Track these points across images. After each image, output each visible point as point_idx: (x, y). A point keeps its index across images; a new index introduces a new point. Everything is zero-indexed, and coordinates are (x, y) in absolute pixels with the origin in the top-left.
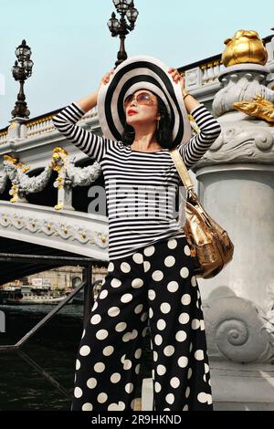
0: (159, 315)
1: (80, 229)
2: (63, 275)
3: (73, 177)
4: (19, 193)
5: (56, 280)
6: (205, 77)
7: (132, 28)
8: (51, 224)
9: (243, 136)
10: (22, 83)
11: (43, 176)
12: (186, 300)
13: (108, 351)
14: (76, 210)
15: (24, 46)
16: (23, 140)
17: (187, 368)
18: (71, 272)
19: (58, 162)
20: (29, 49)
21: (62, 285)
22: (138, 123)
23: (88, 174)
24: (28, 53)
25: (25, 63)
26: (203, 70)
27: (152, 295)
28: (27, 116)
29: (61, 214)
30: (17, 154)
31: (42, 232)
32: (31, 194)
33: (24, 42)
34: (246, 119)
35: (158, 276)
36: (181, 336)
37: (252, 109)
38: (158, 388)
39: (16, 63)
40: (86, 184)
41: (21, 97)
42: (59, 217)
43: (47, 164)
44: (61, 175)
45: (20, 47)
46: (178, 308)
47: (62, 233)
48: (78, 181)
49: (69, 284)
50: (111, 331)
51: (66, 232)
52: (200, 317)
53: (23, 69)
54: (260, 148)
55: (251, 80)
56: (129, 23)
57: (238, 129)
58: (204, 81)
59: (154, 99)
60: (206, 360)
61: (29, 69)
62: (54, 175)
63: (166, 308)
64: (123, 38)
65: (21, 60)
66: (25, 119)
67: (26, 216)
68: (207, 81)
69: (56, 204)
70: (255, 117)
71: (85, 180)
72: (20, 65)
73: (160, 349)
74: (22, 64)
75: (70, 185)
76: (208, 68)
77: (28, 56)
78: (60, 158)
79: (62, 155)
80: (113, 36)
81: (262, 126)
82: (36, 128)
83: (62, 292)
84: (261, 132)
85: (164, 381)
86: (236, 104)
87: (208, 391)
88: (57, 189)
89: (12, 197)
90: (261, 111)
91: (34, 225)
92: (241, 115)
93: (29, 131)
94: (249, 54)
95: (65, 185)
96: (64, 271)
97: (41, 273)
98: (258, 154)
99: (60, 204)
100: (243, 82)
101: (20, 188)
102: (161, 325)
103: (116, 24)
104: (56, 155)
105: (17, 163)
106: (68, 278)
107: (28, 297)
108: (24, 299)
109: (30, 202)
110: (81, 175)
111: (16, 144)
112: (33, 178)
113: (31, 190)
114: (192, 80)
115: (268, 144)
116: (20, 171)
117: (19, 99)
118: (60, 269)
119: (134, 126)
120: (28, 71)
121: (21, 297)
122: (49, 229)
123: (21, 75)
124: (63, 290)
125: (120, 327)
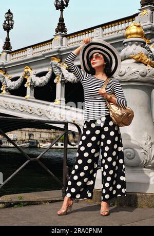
0: (106, 145)
1: (38, 109)
2: (24, 133)
3: (35, 82)
4: (6, 89)
5: (20, 135)
6: (104, 33)
7: (67, 6)
8: (23, 106)
9: (134, 70)
10: (8, 32)
11: (19, 81)
12: (116, 139)
13: (89, 161)
14: (36, 98)
15: (9, 12)
16: (8, 62)
17: (115, 166)
18: (29, 131)
19: (27, 74)
20: (12, 14)
21: (24, 138)
22: (98, 67)
23: (43, 81)
24: (11, 16)
25: (10, 22)
26: (103, 29)
27: (103, 137)
28: (10, 49)
29: (28, 101)
30: (5, 69)
31: (18, 110)
32: (12, 90)
33: (9, 10)
34: (135, 62)
35: (106, 129)
36: (114, 154)
37: (138, 58)
38: (105, 174)
39: (5, 22)
40: (42, 85)
41: (8, 39)
42: (27, 102)
43: (21, 75)
44: (29, 81)
45: (7, 13)
46: (113, 142)
47: (29, 111)
48: (37, 84)
49: (27, 137)
50: (90, 153)
51: (31, 110)
52: (121, 146)
53: (8, 25)
54: (141, 75)
55: (137, 45)
56: (65, 3)
57: (132, 67)
58: (103, 35)
59: (102, 56)
60: (124, 163)
61: (12, 25)
62: (25, 81)
63: (109, 142)
64: (62, 11)
65: (8, 20)
66: (9, 51)
67: (10, 102)
68: (105, 35)
69: (26, 95)
70: (139, 62)
71: (41, 84)
72: (7, 22)
73: (106, 159)
74: (8, 22)
75: (33, 86)
76: (106, 28)
77: (12, 18)
78: (28, 72)
79: (29, 70)
80: (57, 9)
81: (142, 66)
82: (16, 56)
83: (23, 141)
84: (142, 68)
85: (107, 171)
86: (131, 56)
87: (124, 176)
88: (26, 88)
89: (2, 91)
90: (142, 59)
91: (14, 106)
92: (133, 61)
93: (12, 58)
94: (137, 33)
95: (31, 86)
96: (25, 131)
97: (13, 132)
98: (141, 78)
99: (28, 96)
100: (134, 46)
101: (6, 87)
102: (107, 149)
103: (59, 3)
104: (26, 70)
105: (5, 74)
106: (27, 134)
107: (5, 144)
108: (3, 145)
109: (12, 94)
110: (39, 81)
111: (5, 64)
112: (14, 82)
113: (13, 88)
114: (97, 34)
115: (145, 74)
116: (7, 78)
117: (6, 40)
118: (23, 129)
119: (96, 69)
120: (11, 26)
121: (2, 144)
122: (22, 108)
123: (8, 28)
124: (24, 140)
125: (93, 151)
